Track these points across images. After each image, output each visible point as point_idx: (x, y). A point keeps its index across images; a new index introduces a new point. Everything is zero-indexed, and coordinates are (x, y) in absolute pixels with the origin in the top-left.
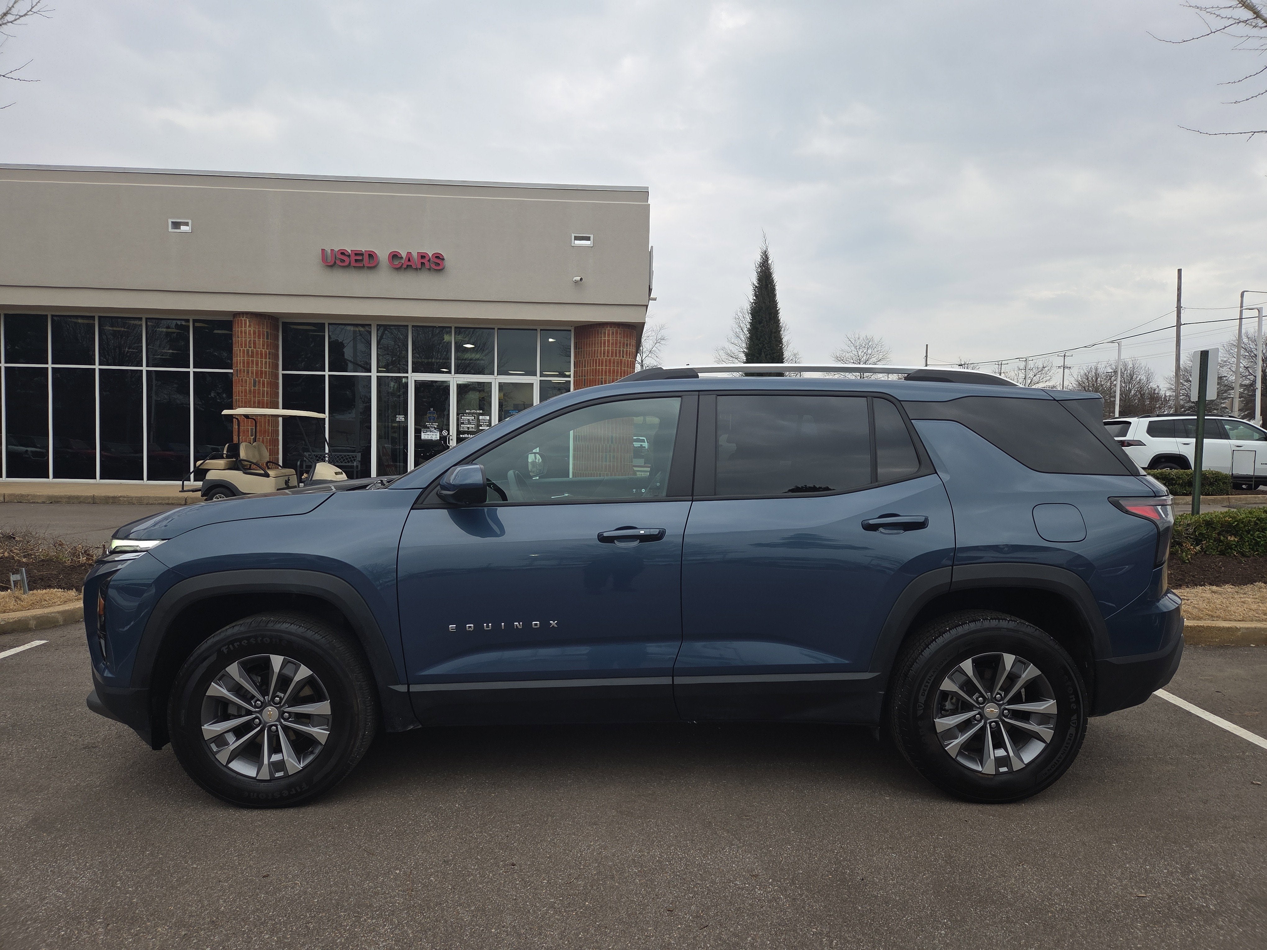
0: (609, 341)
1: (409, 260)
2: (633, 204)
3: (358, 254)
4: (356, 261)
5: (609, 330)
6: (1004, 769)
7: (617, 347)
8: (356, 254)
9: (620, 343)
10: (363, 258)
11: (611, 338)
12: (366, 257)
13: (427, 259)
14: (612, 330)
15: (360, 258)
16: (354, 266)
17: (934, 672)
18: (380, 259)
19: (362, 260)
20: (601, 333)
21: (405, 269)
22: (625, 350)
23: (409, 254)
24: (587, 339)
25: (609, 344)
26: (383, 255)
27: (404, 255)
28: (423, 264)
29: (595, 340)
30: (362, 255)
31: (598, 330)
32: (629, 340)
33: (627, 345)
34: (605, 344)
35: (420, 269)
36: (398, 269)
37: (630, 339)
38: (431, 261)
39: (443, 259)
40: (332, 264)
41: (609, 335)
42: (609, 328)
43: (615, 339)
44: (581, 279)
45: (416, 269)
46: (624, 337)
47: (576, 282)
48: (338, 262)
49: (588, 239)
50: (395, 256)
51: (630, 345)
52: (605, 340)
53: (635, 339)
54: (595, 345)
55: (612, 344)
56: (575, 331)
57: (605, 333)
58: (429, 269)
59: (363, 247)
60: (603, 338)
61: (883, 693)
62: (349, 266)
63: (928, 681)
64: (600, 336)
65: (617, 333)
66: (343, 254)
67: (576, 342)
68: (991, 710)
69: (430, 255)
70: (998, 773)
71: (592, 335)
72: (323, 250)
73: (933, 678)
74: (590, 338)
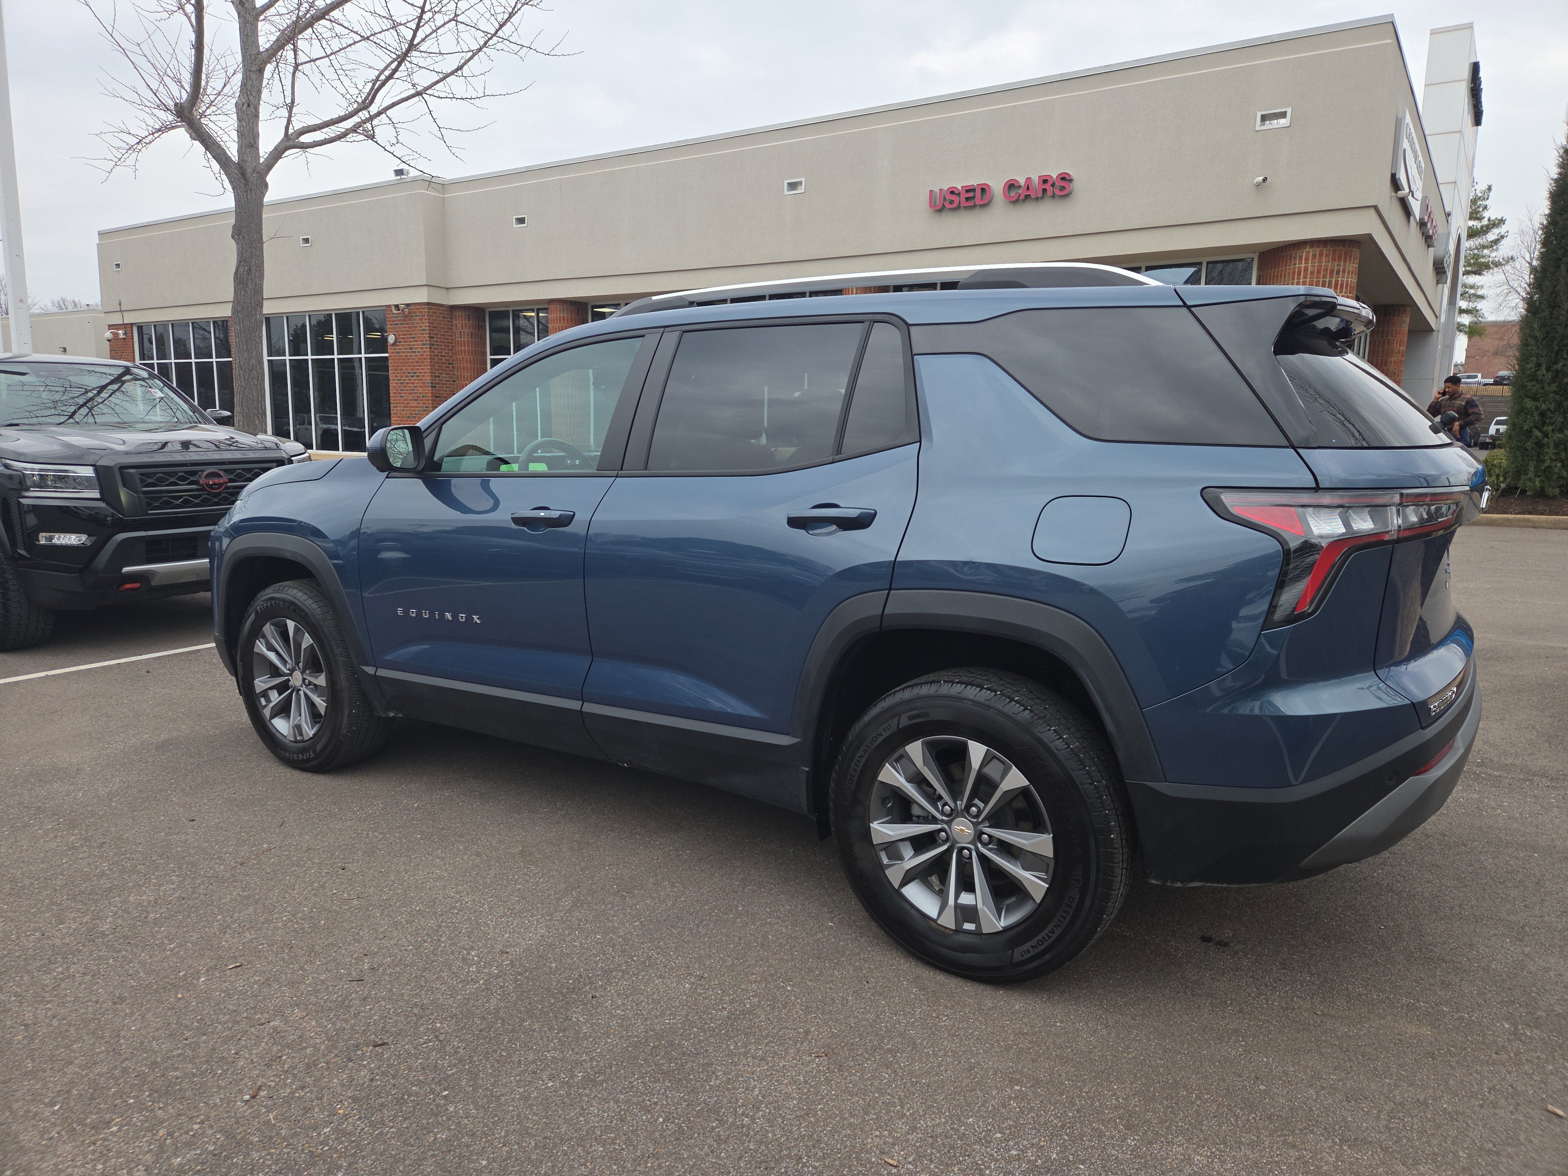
0: (1306, 269)
1: (1028, 189)
2: (1364, 47)
3: (970, 190)
4: (967, 199)
5: (1308, 253)
6: (969, 926)
7: (1319, 278)
8: (967, 191)
9: (1326, 270)
10: (975, 195)
11: (1310, 265)
12: (978, 192)
13: (1050, 183)
14: (1313, 251)
15: (971, 195)
16: (965, 207)
17: (865, 751)
18: (995, 192)
19: (974, 197)
20: (1295, 258)
21: (1023, 201)
22: (1333, 280)
23: (1029, 179)
24: (1275, 269)
25: (1307, 274)
26: (997, 187)
27: (1022, 182)
28: (1044, 190)
29: (1286, 270)
30: (974, 190)
31: (1291, 254)
32: (1342, 264)
33: (1338, 272)
34: (1299, 273)
35: (1042, 198)
36: (1015, 202)
37: (1345, 262)
38: (1056, 186)
39: (1071, 180)
40: (939, 207)
41: (1307, 259)
42: (1308, 249)
43: (1317, 264)
44: (1265, 180)
45: (1037, 199)
46: (1333, 260)
47: (1258, 185)
48: (948, 206)
49: (1283, 115)
50: (1011, 186)
51: (1344, 271)
52: (1300, 268)
53: (1358, 261)
54: (1285, 276)
55: (1312, 273)
56: (1259, 259)
57: (1301, 258)
58: (1053, 196)
59: (974, 181)
60: (1297, 266)
61: (807, 769)
62: (958, 208)
63: (858, 763)
64: (1293, 262)
65: (1321, 255)
66: (952, 193)
67: (1260, 276)
68: (963, 829)
69: (1055, 176)
70: (959, 930)
71: (1283, 261)
72: (931, 191)
73: (864, 759)
74: (1278, 267)
